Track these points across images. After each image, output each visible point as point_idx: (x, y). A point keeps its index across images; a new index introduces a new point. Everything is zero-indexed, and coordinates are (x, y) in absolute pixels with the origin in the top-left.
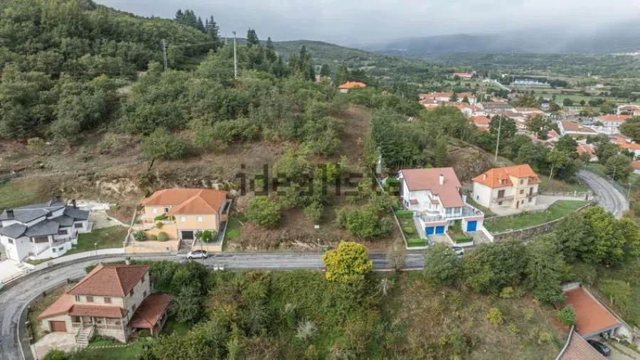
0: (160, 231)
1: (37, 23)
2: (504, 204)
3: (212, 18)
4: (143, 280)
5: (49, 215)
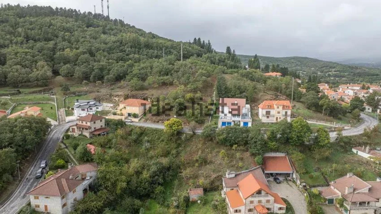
0: (120, 112)
1: (121, 43)
2: (270, 118)
3: (209, 41)
4: (101, 121)
5: (88, 102)
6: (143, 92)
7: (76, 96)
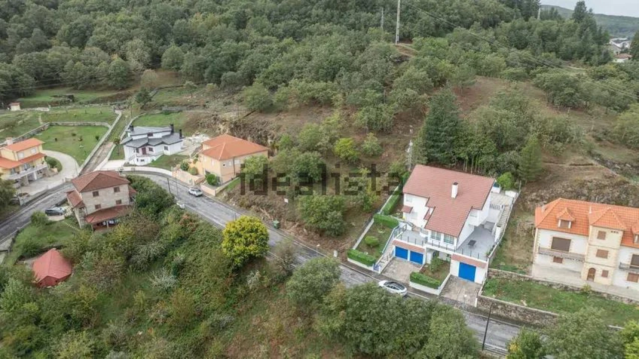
0: (193, 165)
2: (567, 265)
4: (116, 190)
5: (150, 134)
6: (266, 119)
7: (161, 113)
